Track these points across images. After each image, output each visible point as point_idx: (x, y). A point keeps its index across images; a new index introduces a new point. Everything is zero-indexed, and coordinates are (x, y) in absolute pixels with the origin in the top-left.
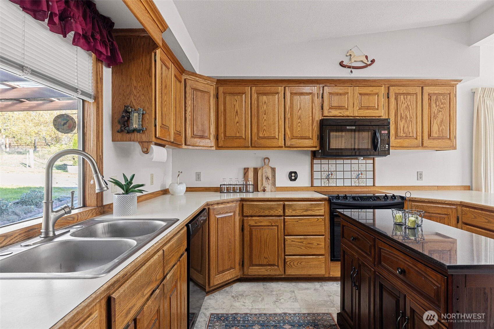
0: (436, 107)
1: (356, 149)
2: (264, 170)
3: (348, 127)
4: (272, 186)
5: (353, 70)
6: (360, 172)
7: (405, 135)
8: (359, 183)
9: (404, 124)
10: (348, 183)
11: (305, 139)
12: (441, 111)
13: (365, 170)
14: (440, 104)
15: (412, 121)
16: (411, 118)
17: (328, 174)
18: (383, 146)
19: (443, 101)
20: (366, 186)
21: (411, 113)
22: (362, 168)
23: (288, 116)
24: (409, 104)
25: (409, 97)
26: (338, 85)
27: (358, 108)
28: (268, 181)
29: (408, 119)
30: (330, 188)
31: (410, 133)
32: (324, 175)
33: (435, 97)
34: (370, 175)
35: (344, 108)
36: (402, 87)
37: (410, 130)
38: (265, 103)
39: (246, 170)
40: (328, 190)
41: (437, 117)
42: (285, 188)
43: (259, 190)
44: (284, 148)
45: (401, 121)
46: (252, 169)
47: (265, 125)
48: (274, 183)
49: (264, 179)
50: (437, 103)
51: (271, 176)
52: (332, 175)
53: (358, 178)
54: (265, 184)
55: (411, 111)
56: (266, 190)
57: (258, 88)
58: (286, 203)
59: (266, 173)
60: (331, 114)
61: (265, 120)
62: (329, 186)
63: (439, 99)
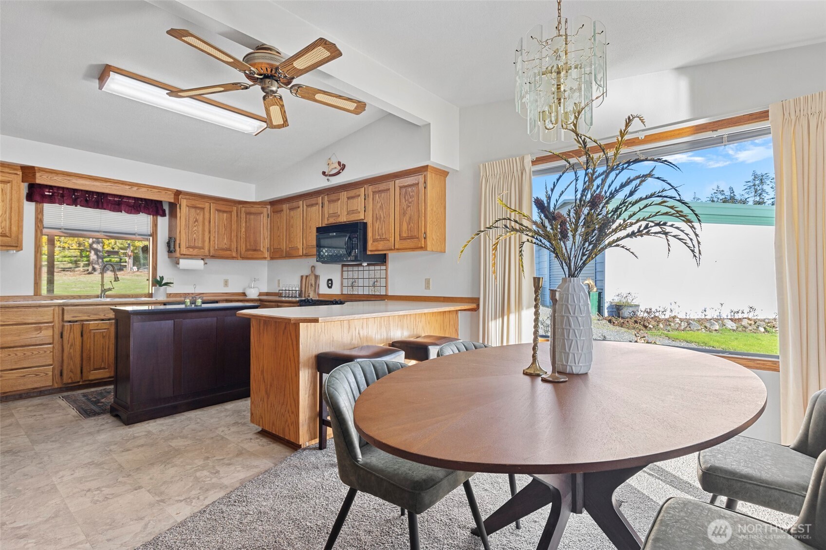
0: (405, 202)
2: (310, 277)
3: (330, 234)
5: (330, 178)
6: (376, 280)
7: (379, 237)
8: (375, 291)
9: (379, 225)
12: (410, 207)
13: (379, 277)
14: (409, 197)
15: (385, 221)
17: (352, 281)
18: (354, 251)
19: (411, 194)
20: (380, 295)
23: (305, 227)
24: (383, 202)
25: (383, 195)
29: (382, 219)
32: (350, 283)
33: (405, 190)
35: (337, 215)
36: (378, 185)
37: (384, 232)
38: (293, 217)
39: (302, 277)
41: (406, 213)
42: (325, 295)
43: (306, 295)
44: (303, 257)
45: (376, 223)
46: (305, 277)
47: (293, 237)
48: (315, 290)
49: (310, 286)
50: (406, 197)
51: (314, 283)
52: (355, 282)
53: (374, 285)
56: (310, 296)
57: (290, 205)
58: (279, 304)
59: (311, 280)
60: (329, 222)
61: (293, 232)
62: (353, 294)
63: (408, 193)
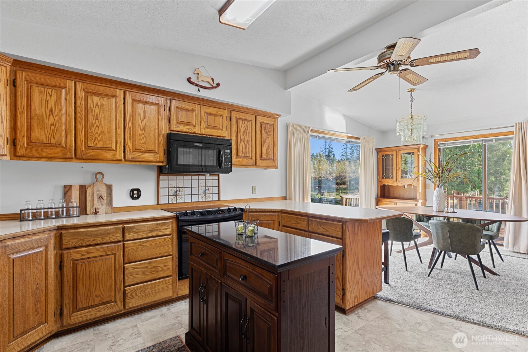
0: (265, 134)
1: (203, 165)
2: (96, 187)
3: (195, 144)
4: (108, 207)
5: (200, 89)
6: (206, 188)
7: (243, 155)
8: (206, 198)
9: (243, 145)
10: (195, 199)
11: (150, 153)
12: (268, 138)
13: (211, 186)
14: (268, 131)
15: (248, 143)
16: (248, 141)
17: (176, 191)
18: (227, 164)
19: (269, 129)
20: (212, 201)
21: (248, 137)
22: (209, 184)
23: (129, 125)
24: (246, 129)
25: (246, 123)
26: (186, 101)
27: (205, 127)
28: (101, 201)
29: (246, 142)
30: (178, 205)
31: (247, 153)
32: (172, 192)
33: (264, 125)
34: (216, 190)
35: (192, 125)
36: (241, 113)
37: (247, 151)
38: (97, 105)
39: (67, 189)
40: (176, 207)
41: (266, 142)
42: (125, 208)
43: (88, 212)
44: (123, 162)
45: (241, 143)
46: (78, 188)
47: (97, 133)
48: (110, 203)
49: (96, 199)
50: (266, 130)
51: (105, 195)
52: (180, 191)
53: (205, 193)
54: (97, 204)
55: (248, 135)
56: (98, 212)
57: (86, 85)
58: (126, 226)
59: (99, 191)
60: (179, 129)
61: (97, 126)
62: (177, 203)
63: (267, 128)
